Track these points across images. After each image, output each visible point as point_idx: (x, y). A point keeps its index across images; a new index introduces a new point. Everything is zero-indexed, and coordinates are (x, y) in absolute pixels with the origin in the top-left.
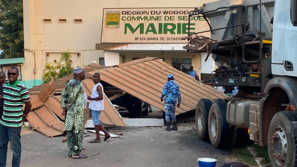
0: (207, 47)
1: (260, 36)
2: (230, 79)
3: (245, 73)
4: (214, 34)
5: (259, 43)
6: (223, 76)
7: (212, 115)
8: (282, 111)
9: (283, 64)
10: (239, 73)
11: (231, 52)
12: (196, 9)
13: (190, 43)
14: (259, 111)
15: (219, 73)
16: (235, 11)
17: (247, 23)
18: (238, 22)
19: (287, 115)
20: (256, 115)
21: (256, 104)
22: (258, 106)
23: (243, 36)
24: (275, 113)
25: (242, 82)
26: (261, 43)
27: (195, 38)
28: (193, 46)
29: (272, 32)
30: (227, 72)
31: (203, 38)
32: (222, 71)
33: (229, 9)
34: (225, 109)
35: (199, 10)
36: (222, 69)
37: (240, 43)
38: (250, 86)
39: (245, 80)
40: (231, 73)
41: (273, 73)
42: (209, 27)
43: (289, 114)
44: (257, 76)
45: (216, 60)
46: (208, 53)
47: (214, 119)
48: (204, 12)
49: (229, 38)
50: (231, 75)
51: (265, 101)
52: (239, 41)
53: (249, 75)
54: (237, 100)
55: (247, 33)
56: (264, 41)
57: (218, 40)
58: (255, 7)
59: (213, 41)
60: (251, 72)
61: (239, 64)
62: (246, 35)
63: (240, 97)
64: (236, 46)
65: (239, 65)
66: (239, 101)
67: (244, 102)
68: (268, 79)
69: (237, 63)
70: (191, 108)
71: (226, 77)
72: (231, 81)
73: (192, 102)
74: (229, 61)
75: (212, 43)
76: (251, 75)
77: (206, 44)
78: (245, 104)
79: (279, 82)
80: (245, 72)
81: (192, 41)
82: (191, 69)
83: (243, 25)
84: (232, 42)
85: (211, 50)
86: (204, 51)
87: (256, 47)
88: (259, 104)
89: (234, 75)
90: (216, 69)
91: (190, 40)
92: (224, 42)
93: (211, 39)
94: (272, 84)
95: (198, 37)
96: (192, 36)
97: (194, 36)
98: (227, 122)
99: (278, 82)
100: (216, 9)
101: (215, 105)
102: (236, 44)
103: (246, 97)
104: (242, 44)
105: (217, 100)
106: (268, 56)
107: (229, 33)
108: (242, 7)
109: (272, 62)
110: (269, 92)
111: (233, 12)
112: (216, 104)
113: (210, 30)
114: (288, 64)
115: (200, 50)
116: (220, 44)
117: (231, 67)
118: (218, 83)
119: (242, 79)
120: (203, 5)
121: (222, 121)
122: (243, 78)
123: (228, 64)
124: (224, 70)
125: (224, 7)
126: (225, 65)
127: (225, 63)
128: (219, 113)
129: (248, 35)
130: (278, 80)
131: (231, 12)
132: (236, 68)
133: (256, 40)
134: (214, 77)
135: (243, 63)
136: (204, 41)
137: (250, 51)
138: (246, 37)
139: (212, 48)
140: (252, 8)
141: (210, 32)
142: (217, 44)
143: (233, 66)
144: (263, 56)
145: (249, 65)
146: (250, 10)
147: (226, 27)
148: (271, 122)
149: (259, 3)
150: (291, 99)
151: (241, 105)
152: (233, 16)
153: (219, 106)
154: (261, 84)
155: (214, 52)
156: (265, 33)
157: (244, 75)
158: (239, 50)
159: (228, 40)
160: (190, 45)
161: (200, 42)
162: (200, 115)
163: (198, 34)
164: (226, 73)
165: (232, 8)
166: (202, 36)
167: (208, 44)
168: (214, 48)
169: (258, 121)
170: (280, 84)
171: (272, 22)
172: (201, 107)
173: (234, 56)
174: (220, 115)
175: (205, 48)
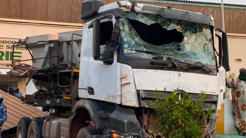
0: (28, 74)
1: (72, 66)
2: (47, 100)
3: (59, 96)
4: (35, 62)
5: (71, 71)
6: (42, 98)
7: (31, 131)
8: (86, 127)
9: (87, 89)
10: (55, 96)
11: (49, 78)
12: (20, 41)
13: (14, 69)
14: (68, 128)
15: (38, 95)
16: (52, 45)
17: (62, 55)
18: (55, 54)
19: (89, 130)
20: (65, 130)
21: (66, 122)
22: (68, 123)
23: (58, 65)
24: (80, 129)
25: (57, 103)
26: (72, 72)
27: (18, 65)
28: (16, 72)
29: (79, 63)
30: (45, 94)
31: (25, 65)
32: (40, 93)
33: (48, 43)
34: (41, 126)
35: (22, 42)
36: (41, 92)
37: (56, 71)
38: (63, 107)
39: (59, 102)
40: (48, 95)
41: (79, 96)
42: (31, 57)
43: (91, 129)
44: (69, 98)
45: (36, 85)
46: (29, 78)
47: (32, 135)
48: (26, 44)
49: (47, 67)
50: (47, 97)
51: (73, 119)
52: (55, 69)
53: (62, 97)
54: (52, 118)
55: (61, 63)
56: (75, 70)
57: (37, 67)
58: (69, 43)
59: (34, 69)
60: (64, 94)
61: (54, 88)
62: (61, 65)
63: (55, 115)
64: (53, 73)
65: (56, 89)
66: (53, 119)
67: (57, 120)
68: (76, 101)
69: (53, 87)
70: (14, 125)
71: (44, 99)
72: (48, 102)
73: (15, 120)
74: (46, 85)
75: (32, 70)
76: (64, 97)
77: (27, 70)
78: (58, 122)
79: (84, 104)
80: (60, 94)
81: (15, 68)
82: (17, 91)
83: (59, 56)
84: (49, 70)
85: (31, 76)
86: (25, 76)
87: (69, 74)
88: (68, 121)
89: (50, 97)
90: (36, 92)
91: (14, 67)
92: (43, 69)
93: (32, 67)
94: (79, 105)
95: (21, 64)
96: (16, 63)
97: (17, 64)
98: (43, 137)
99: (82, 104)
100: (37, 42)
101: (33, 122)
102: (53, 72)
103: (60, 115)
104: (57, 72)
105: (36, 118)
106: (77, 82)
107: (48, 62)
108: (58, 42)
109: (79, 88)
110: (76, 112)
111: (51, 46)
112: (35, 122)
113: (31, 59)
114: (91, 89)
115: (22, 76)
116: (40, 71)
117: (48, 91)
118: (37, 103)
119: (56, 101)
120: (26, 38)
121: (39, 136)
122: (58, 99)
123: (46, 88)
124: (42, 93)
125: (44, 41)
126: (44, 89)
127: (44, 87)
128: (36, 129)
129: (63, 64)
130: (83, 102)
131: (49, 45)
132: (52, 91)
133: (69, 69)
134: (34, 99)
135: (58, 87)
136: (26, 68)
137: (64, 77)
138: (61, 66)
139: (32, 74)
140: (66, 43)
141: (32, 60)
142: (37, 71)
143: (50, 89)
144: (74, 82)
145: (63, 89)
146: (65, 45)
147: (45, 57)
148: (77, 136)
149: (71, 40)
150: (92, 118)
151: (54, 122)
152: (50, 49)
153: (37, 124)
154: (71, 105)
155: (34, 77)
156: (76, 63)
157: (58, 98)
158: (54, 76)
159: (46, 68)
160: (13, 71)
161: (22, 68)
162: (21, 131)
163: (20, 62)
164: (44, 96)
165: (50, 42)
166: (24, 64)
167: (29, 70)
168: (35, 75)
169: (67, 136)
170: (84, 105)
171: (79, 56)
172: (22, 124)
173: (50, 82)
174: (37, 132)
175: (26, 74)
